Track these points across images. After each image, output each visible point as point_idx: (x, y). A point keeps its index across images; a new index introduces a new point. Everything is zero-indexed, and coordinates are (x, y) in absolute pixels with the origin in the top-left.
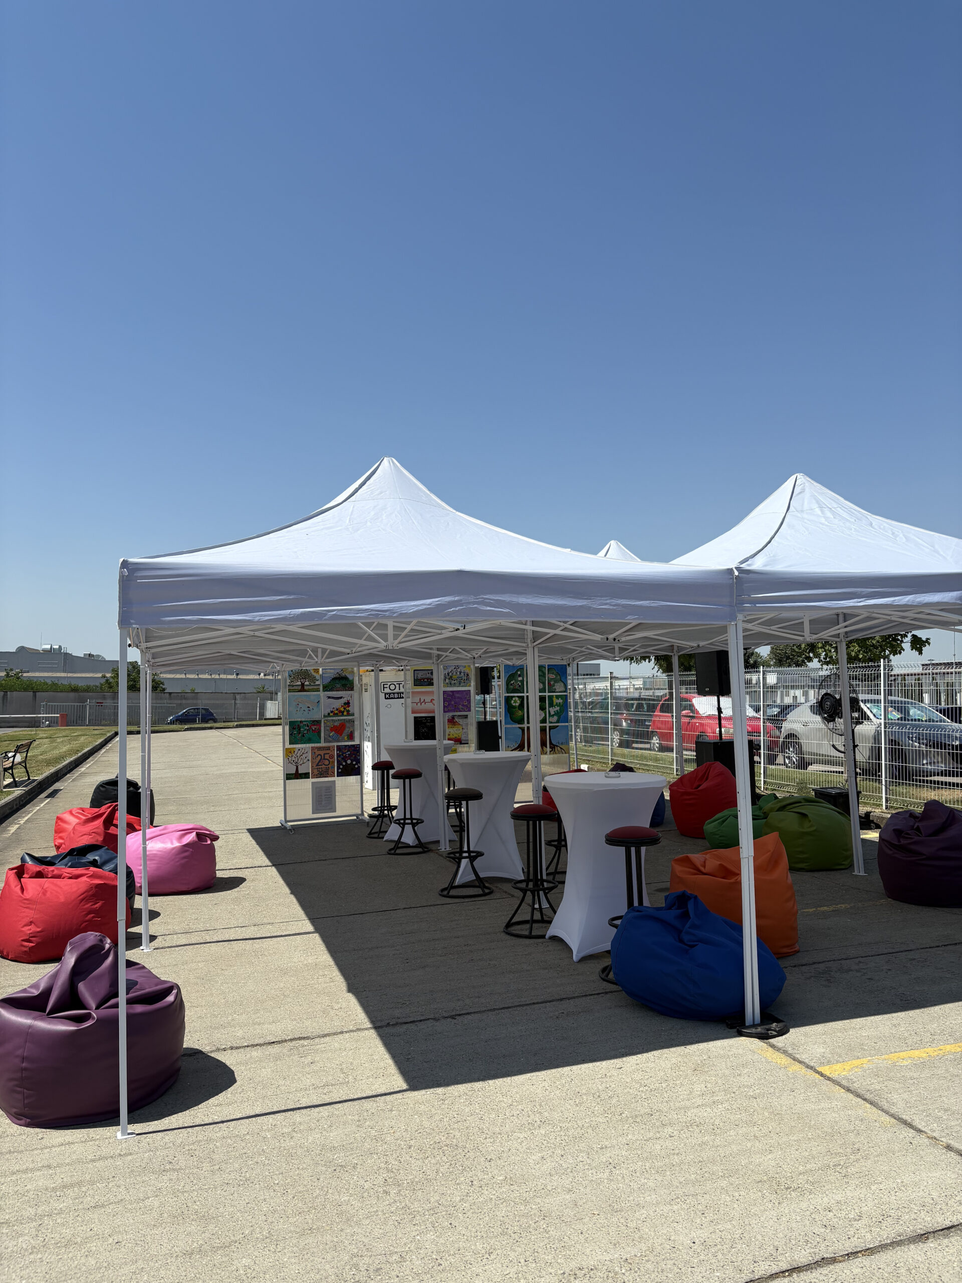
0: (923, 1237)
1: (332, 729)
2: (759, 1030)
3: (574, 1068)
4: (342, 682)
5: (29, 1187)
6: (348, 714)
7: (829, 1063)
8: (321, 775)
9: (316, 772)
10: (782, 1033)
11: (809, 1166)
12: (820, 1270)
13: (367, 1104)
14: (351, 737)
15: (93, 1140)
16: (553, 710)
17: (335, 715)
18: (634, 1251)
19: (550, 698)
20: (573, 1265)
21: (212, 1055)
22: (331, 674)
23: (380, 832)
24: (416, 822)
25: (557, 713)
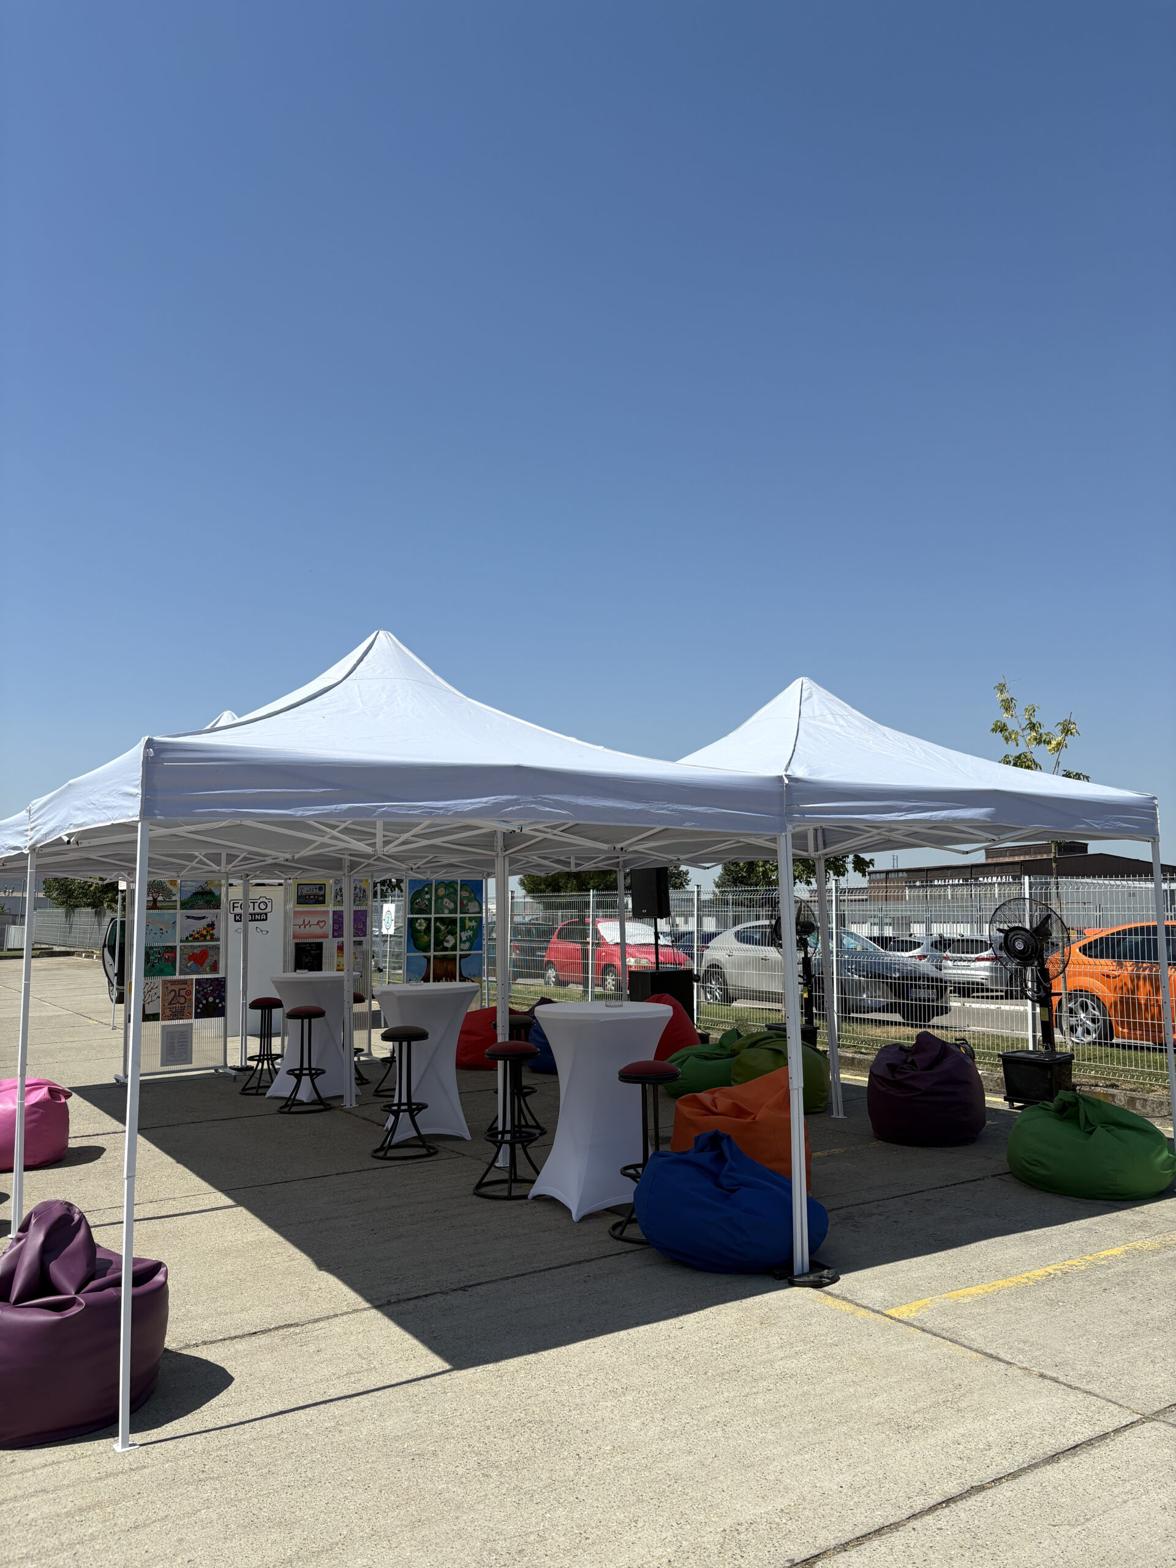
0: (1053, 1458)
1: (190, 958)
2: (811, 1278)
3: (631, 1331)
4: (206, 898)
5: (32, 1516)
6: (212, 939)
7: (893, 1306)
8: (175, 1016)
9: (168, 1013)
10: (834, 1280)
11: (920, 1405)
12: (974, 1498)
13: (411, 1389)
14: (215, 968)
15: (83, 1456)
16: (464, 935)
17: (195, 939)
18: (786, 1502)
19: (463, 920)
20: (729, 1521)
21: (184, 1352)
22: (192, 887)
23: (259, 1087)
24: (315, 1074)
25: (469, 939)
